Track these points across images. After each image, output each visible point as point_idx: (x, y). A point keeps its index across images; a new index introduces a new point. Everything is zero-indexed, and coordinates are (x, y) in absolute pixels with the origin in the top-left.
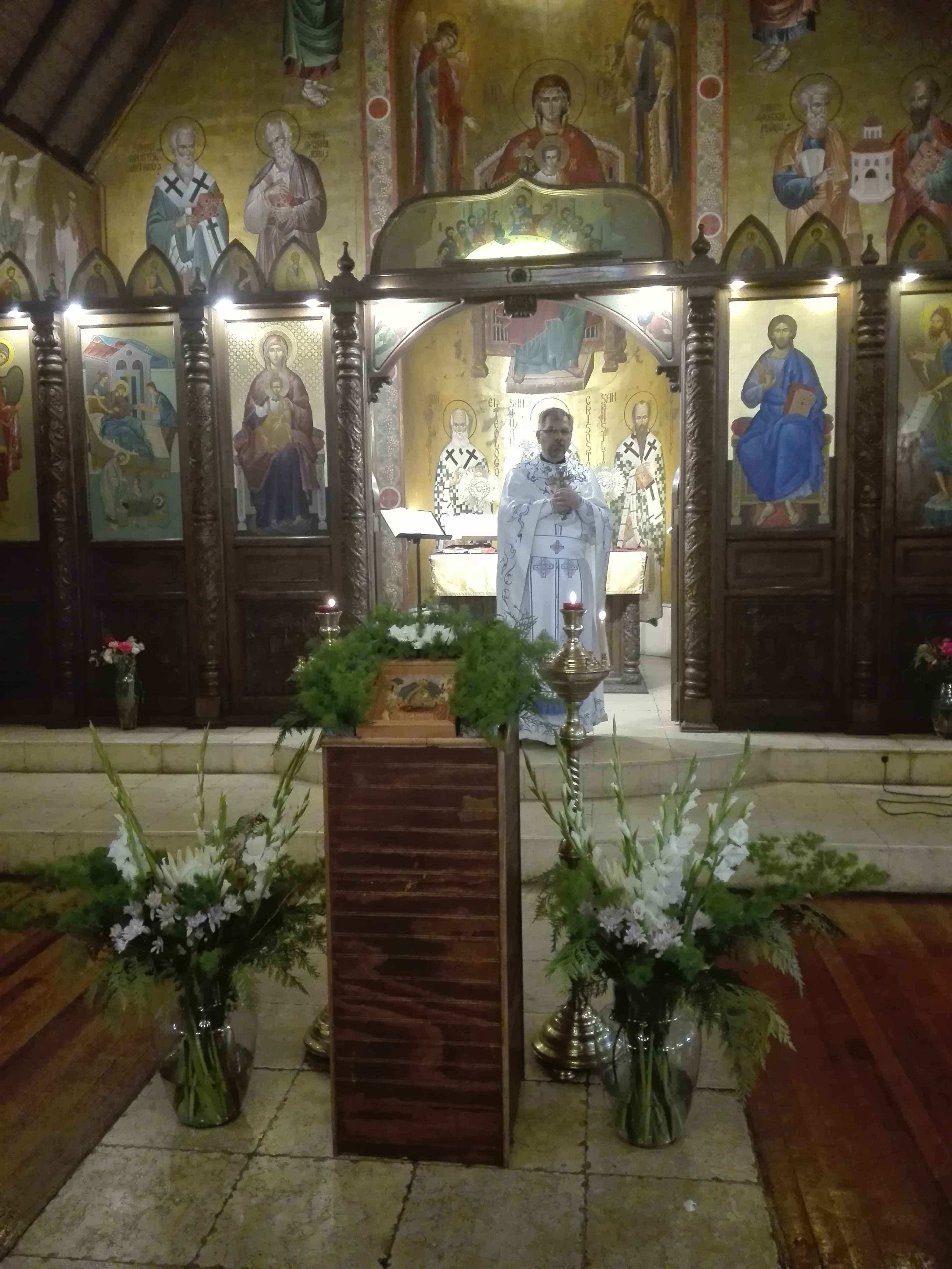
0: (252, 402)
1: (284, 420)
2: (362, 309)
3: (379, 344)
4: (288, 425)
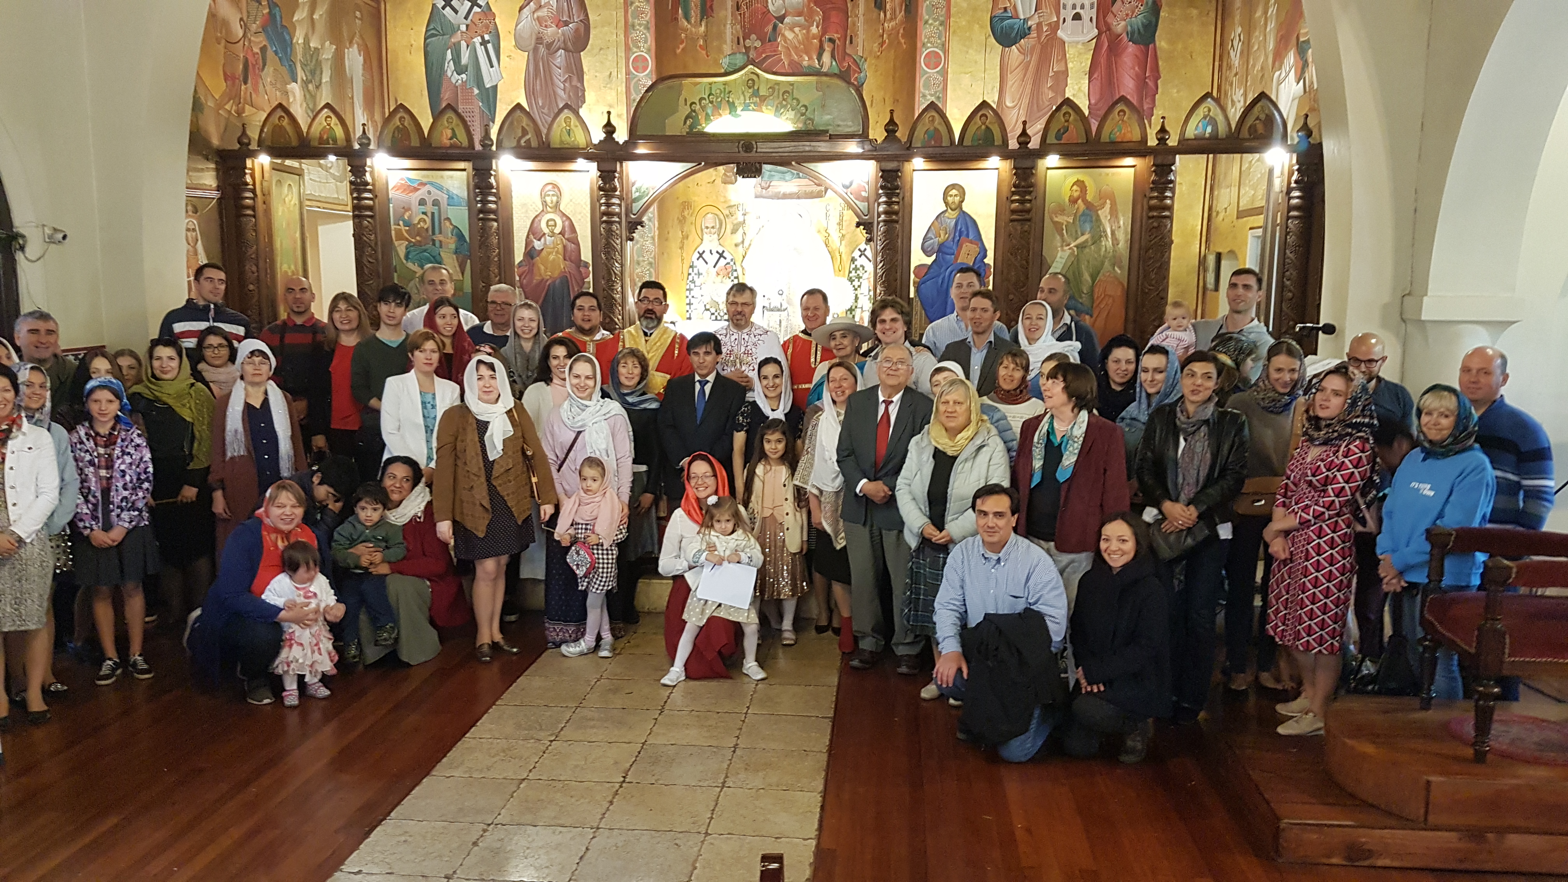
0: (531, 236)
1: (557, 252)
2: (621, 166)
3: (635, 195)
4: (561, 257)
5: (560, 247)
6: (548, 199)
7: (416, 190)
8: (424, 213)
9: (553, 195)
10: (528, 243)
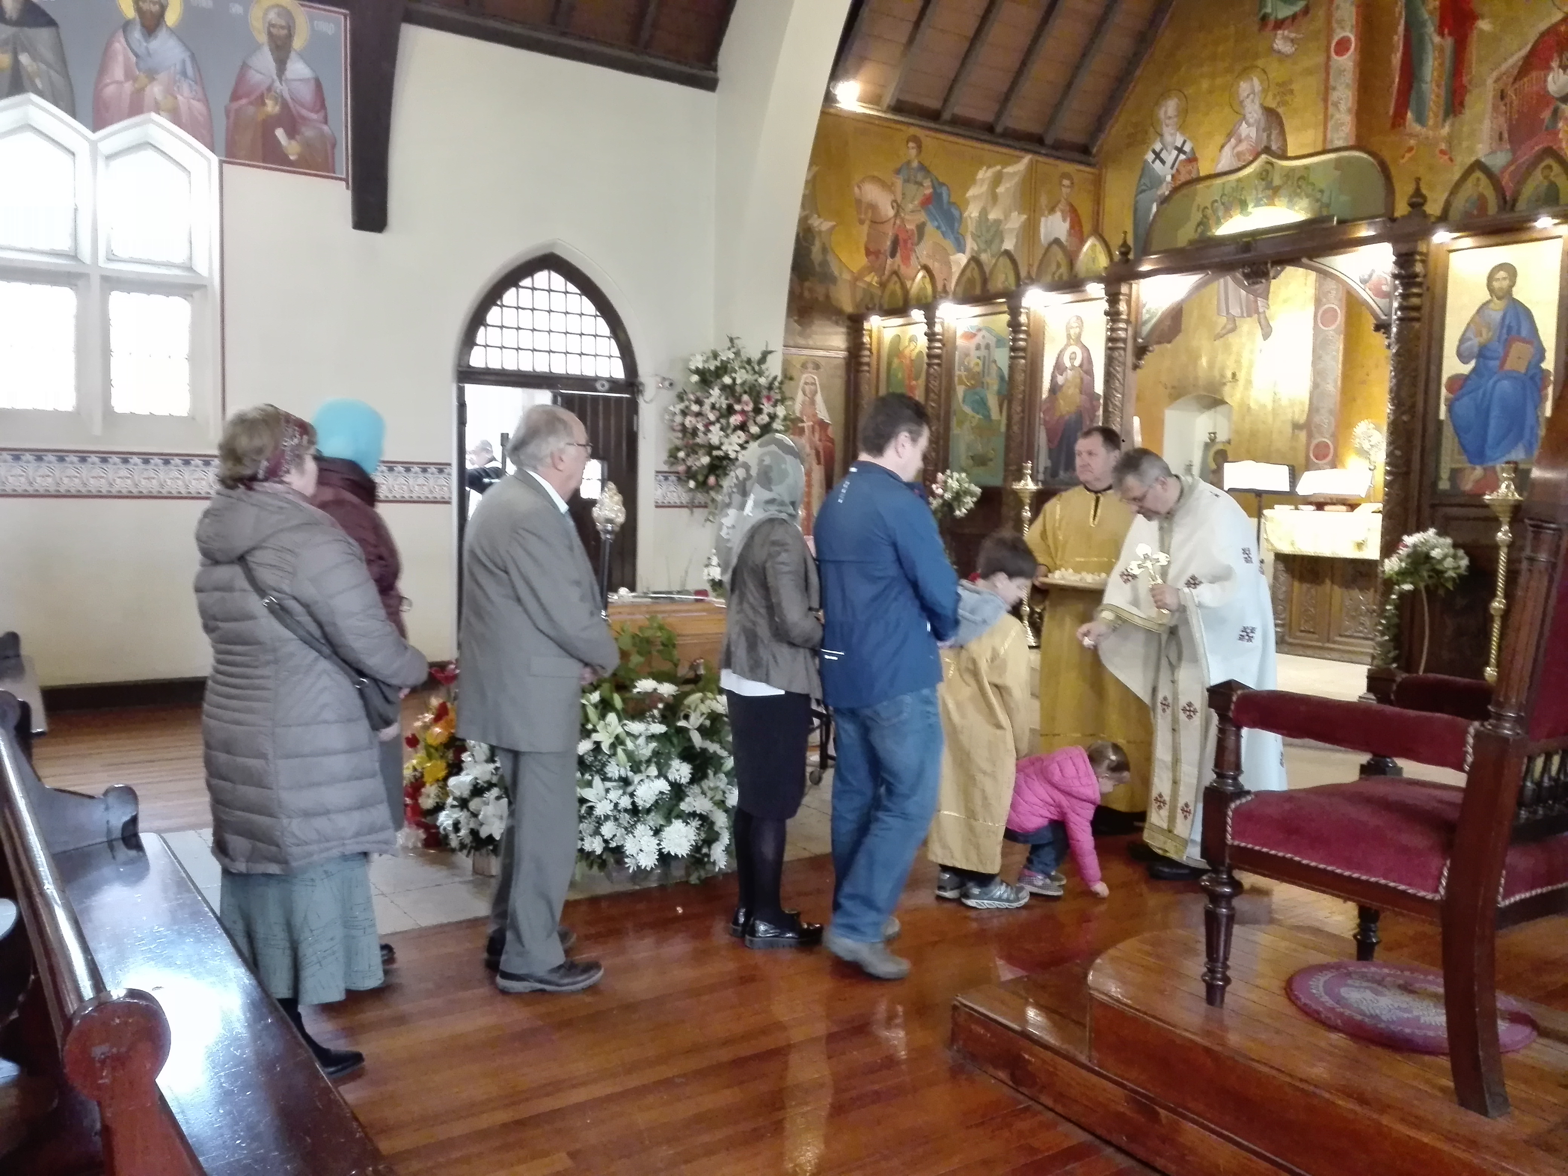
0: (1056, 372)
1: (1075, 387)
2: (1131, 287)
3: (1145, 316)
4: (1078, 391)
7: (975, 336)
9: (1076, 327)
10: (1053, 378)
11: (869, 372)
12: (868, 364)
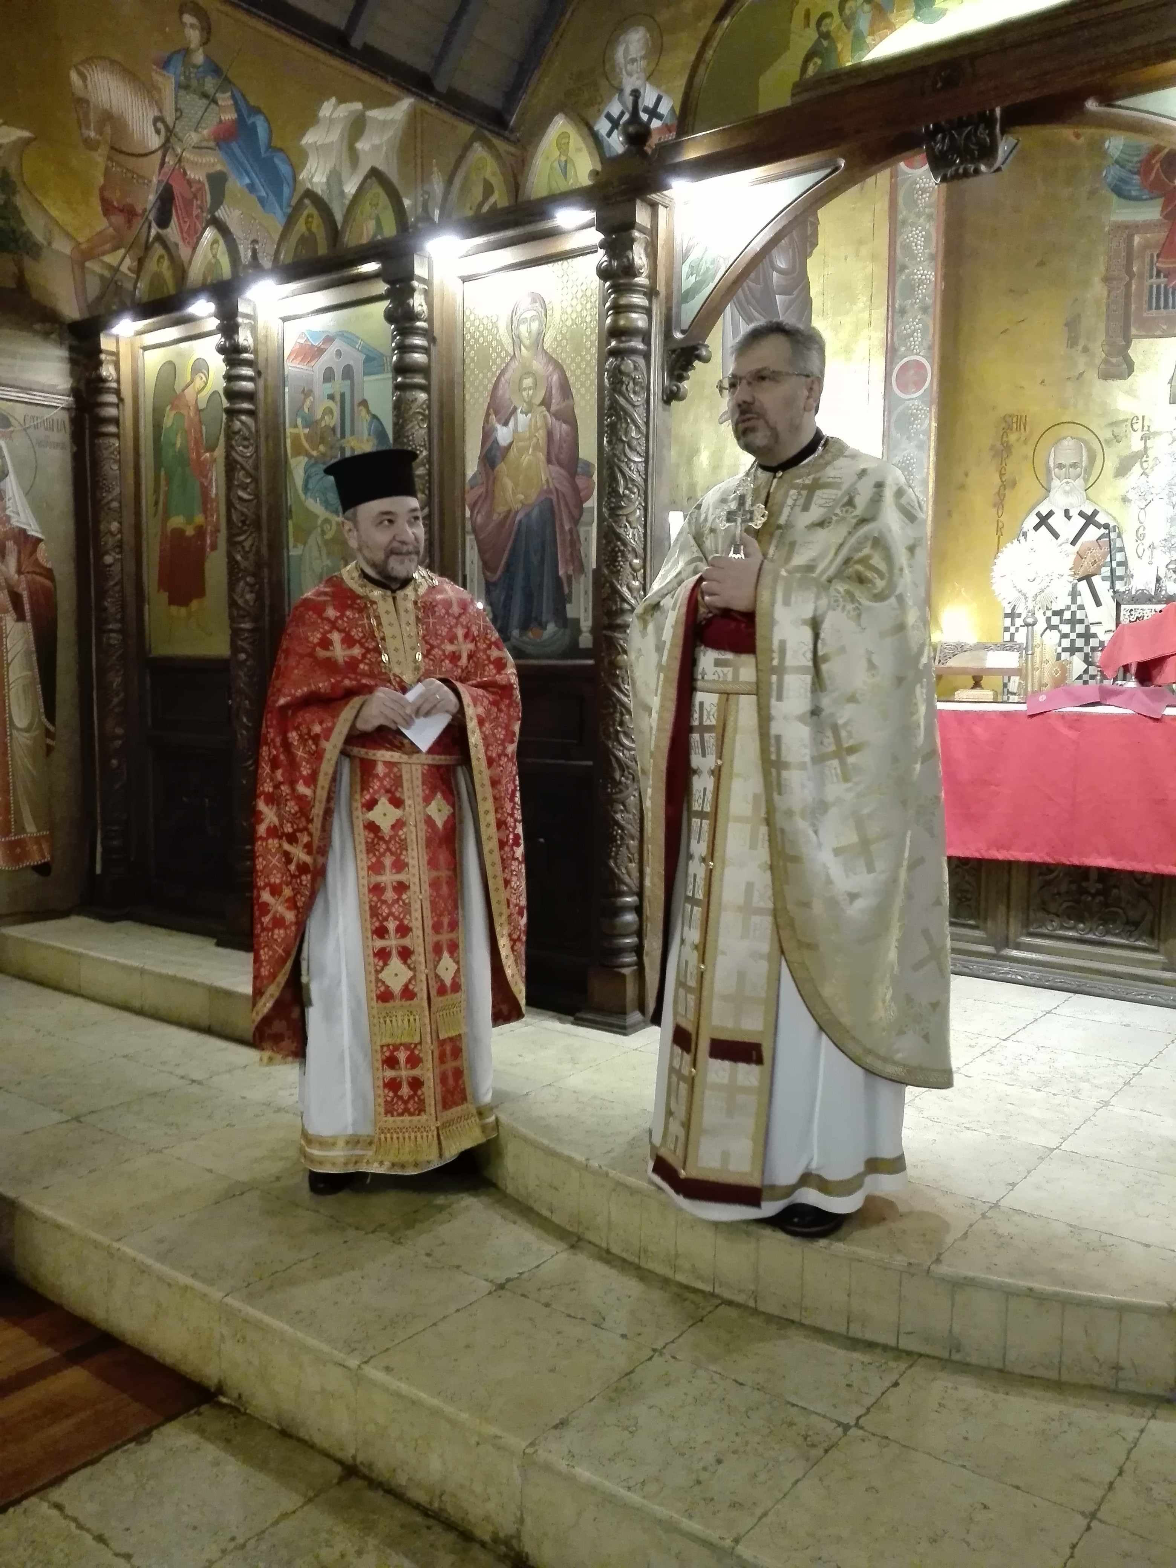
0: (492, 419)
1: (536, 447)
2: (655, 215)
4: (542, 456)
5: (541, 434)
6: (523, 329)
7: (320, 351)
8: (331, 397)
9: (533, 319)
10: (488, 434)
11: (117, 436)
12: (116, 421)
